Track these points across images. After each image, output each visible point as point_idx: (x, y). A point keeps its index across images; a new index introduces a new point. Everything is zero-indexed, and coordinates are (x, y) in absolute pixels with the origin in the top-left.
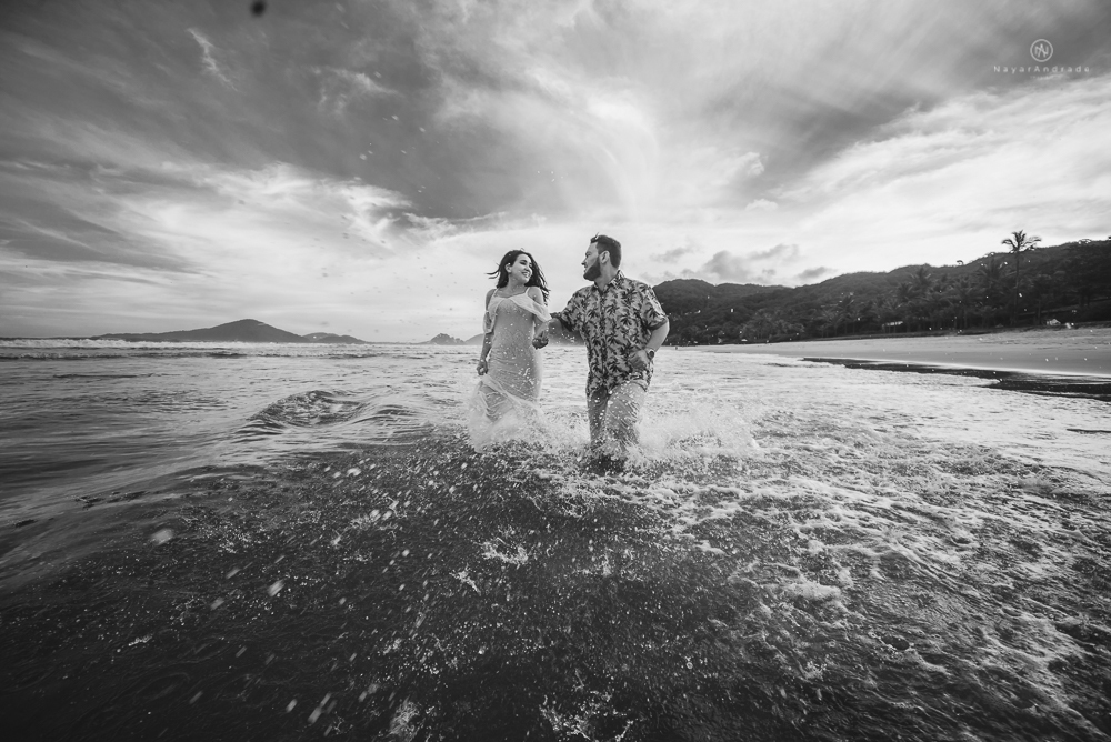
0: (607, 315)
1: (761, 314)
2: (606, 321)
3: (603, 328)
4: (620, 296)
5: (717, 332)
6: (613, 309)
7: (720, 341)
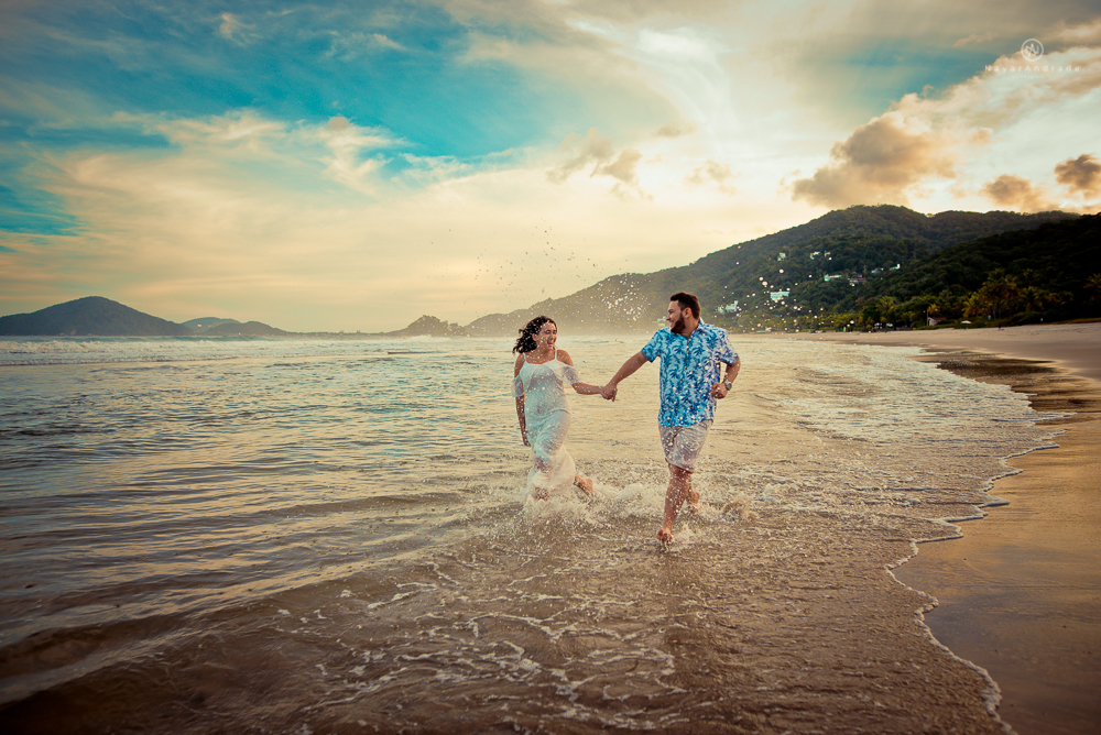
0: (693, 355)
1: (998, 277)
2: (692, 360)
3: (686, 365)
4: (705, 342)
5: (925, 306)
6: (700, 351)
7: (932, 322)
